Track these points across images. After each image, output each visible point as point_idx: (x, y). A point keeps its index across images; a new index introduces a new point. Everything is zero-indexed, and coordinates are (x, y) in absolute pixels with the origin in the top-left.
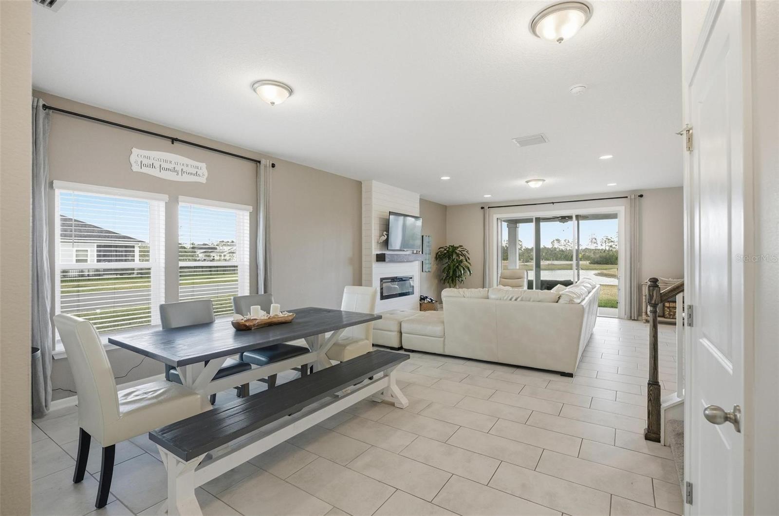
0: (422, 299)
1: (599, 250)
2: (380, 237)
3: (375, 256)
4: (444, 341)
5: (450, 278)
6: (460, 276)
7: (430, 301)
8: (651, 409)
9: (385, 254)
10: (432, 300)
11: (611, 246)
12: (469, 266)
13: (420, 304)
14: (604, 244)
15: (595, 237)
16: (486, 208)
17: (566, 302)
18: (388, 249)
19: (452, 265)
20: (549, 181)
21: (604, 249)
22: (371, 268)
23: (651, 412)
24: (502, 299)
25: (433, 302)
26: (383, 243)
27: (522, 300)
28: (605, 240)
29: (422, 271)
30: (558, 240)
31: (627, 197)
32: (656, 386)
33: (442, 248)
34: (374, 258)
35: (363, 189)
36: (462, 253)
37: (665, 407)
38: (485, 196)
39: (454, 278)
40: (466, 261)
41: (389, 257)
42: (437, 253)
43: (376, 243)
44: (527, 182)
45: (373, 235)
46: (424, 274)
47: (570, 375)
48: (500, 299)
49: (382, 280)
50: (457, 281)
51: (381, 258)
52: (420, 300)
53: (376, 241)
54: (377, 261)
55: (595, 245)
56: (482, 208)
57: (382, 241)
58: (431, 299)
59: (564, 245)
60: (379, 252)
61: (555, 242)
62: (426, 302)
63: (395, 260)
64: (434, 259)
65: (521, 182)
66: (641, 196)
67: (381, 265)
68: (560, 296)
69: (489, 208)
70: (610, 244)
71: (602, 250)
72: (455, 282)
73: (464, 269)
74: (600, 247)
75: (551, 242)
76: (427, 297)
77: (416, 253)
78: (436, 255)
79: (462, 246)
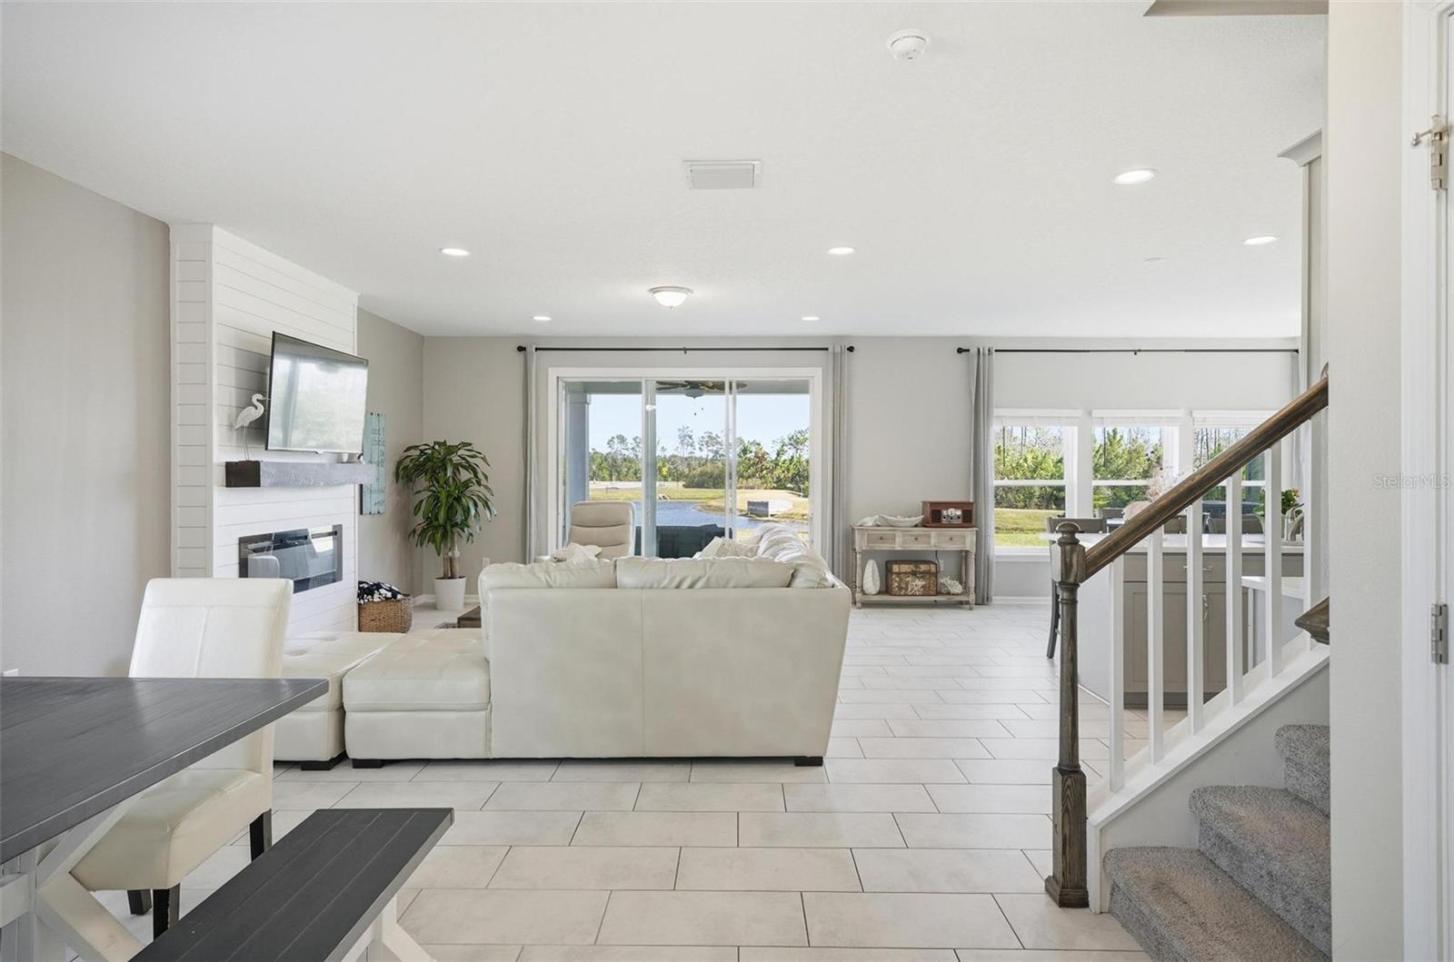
0: (366, 591)
1: (696, 459)
2: (241, 408)
3: (223, 469)
4: (488, 720)
5: (436, 528)
6: (464, 524)
7: (389, 595)
8: (1067, 831)
9: (257, 463)
10: (395, 594)
11: (716, 452)
12: (488, 495)
13: (360, 604)
14: (704, 448)
15: (690, 433)
16: (531, 349)
17: (811, 584)
18: (266, 449)
19: (443, 496)
20: (701, 293)
21: (704, 457)
22: (207, 507)
23: (1068, 838)
24: (655, 585)
25: (399, 597)
26: (248, 427)
27: (707, 586)
28: (707, 439)
29: (361, 513)
30: (622, 439)
31: (827, 349)
32: (1076, 776)
33: (416, 447)
34: (220, 474)
35: (177, 252)
36: (467, 462)
37: (1100, 824)
38: (536, 318)
39: (448, 527)
40: (479, 483)
41: (274, 471)
42: (399, 463)
43: (225, 429)
44: (654, 291)
45: (215, 403)
46: (366, 518)
47: (817, 761)
48: (651, 588)
49: (243, 542)
50: (456, 535)
51: (242, 475)
52: (360, 596)
53: (226, 422)
54: (229, 484)
55: (690, 449)
56: (521, 349)
57: (246, 424)
58: (390, 590)
59: (633, 449)
60: (238, 457)
61: (616, 440)
62: (376, 599)
63: (292, 479)
64: (391, 478)
65: (639, 291)
66: (851, 349)
67: (244, 494)
68: (796, 570)
69: (537, 349)
70: (715, 449)
71: (701, 458)
72: (452, 539)
73: (476, 505)
74: (698, 454)
75: (607, 441)
76: (378, 586)
77: (347, 462)
78: (398, 468)
79: (470, 444)
